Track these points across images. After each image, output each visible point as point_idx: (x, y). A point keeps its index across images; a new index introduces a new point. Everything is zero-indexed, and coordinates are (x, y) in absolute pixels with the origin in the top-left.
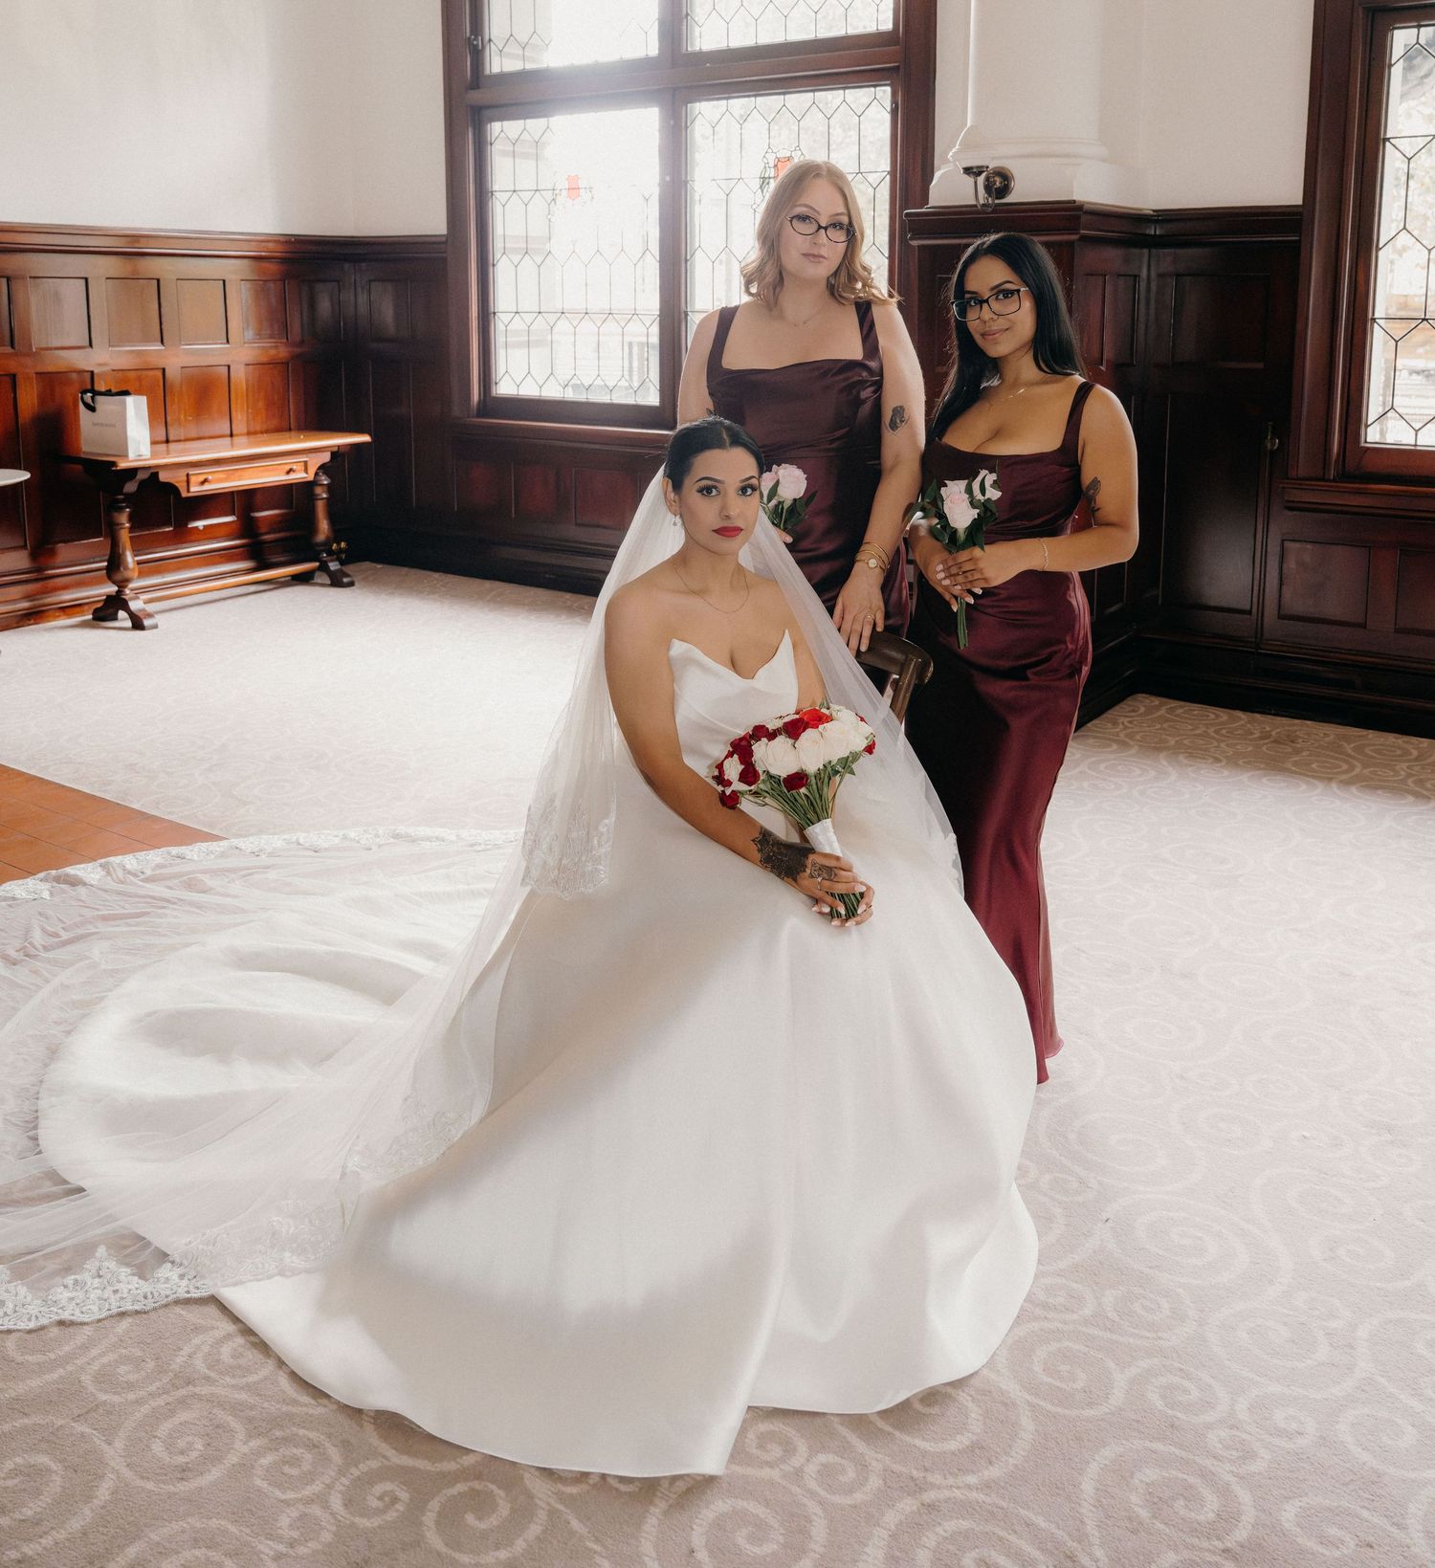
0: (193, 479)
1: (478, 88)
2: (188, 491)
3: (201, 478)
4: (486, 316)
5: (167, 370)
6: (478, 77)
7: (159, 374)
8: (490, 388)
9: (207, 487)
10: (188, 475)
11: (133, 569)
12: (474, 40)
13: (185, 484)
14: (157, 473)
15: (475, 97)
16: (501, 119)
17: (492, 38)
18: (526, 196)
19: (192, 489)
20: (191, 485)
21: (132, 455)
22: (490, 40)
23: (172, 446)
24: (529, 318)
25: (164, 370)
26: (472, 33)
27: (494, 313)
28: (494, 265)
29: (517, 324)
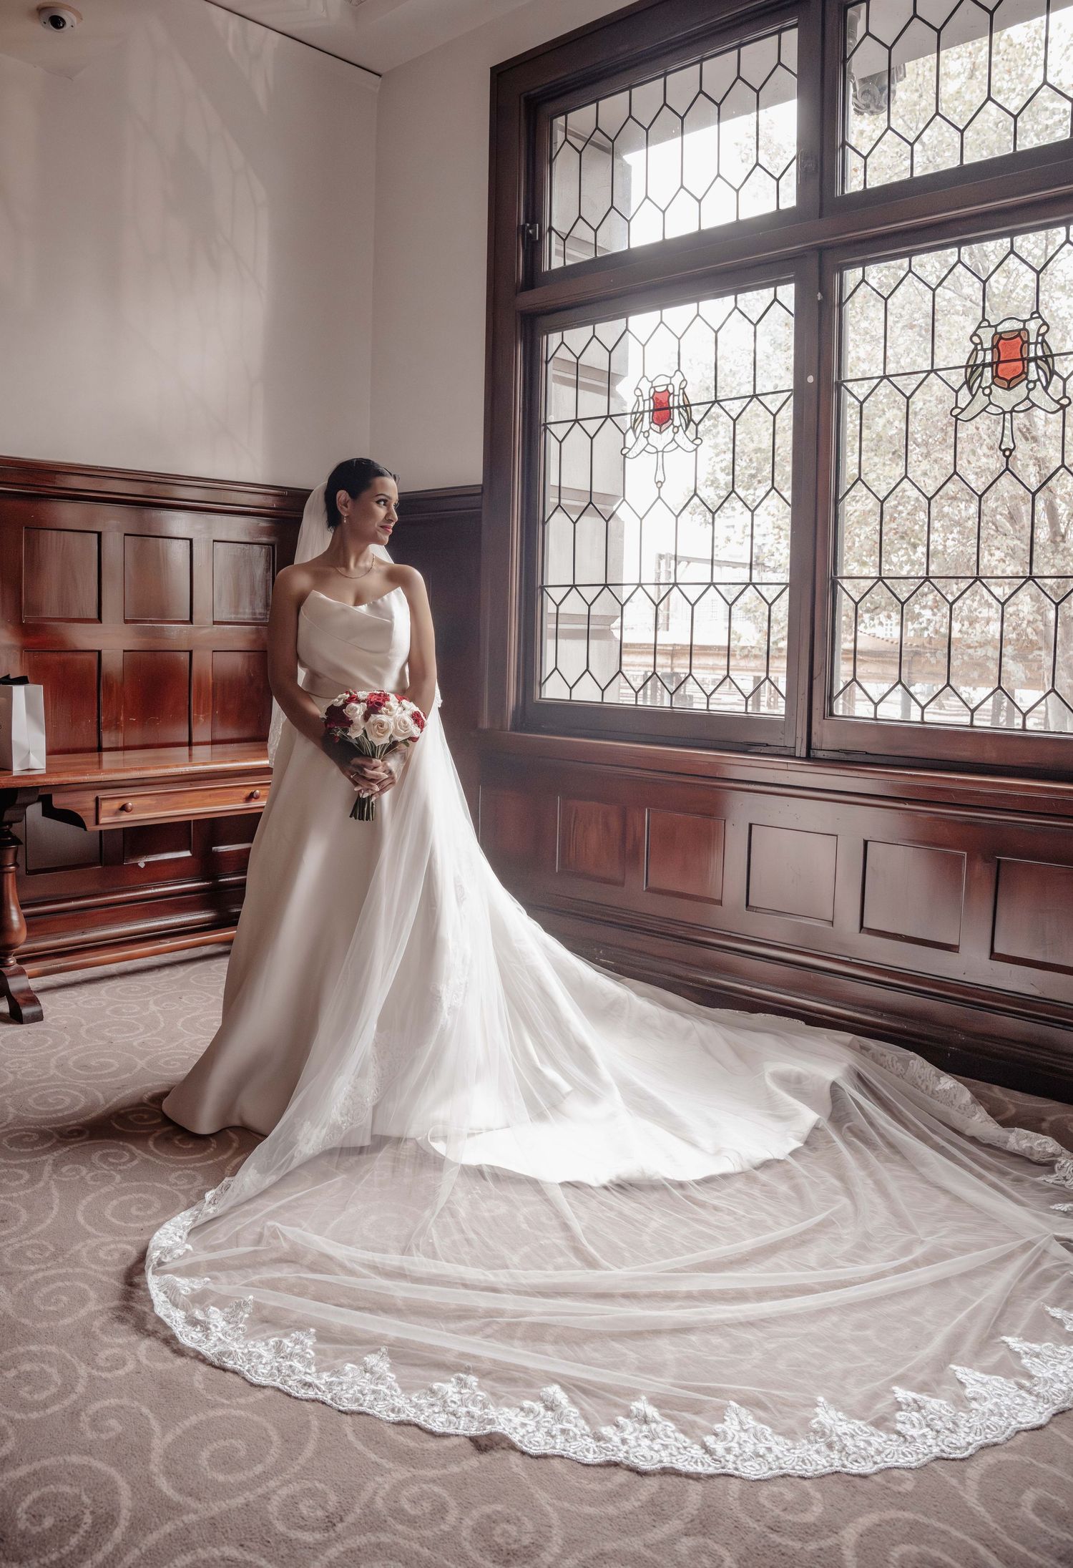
0: (105, 806)
1: (533, 287)
2: (97, 823)
3: (116, 805)
4: (533, 589)
5: (103, 652)
6: (534, 275)
7: (94, 657)
8: (532, 689)
9: (125, 817)
10: (97, 799)
11: (20, 931)
12: (530, 228)
13: (93, 813)
14: (50, 796)
15: (531, 299)
16: (561, 328)
17: (554, 225)
18: (591, 426)
19: (102, 820)
20: (101, 815)
21: (17, 769)
22: (551, 229)
23: (106, 756)
24: (589, 593)
25: (100, 652)
26: (527, 220)
27: (543, 588)
28: (544, 523)
29: (574, 605)
